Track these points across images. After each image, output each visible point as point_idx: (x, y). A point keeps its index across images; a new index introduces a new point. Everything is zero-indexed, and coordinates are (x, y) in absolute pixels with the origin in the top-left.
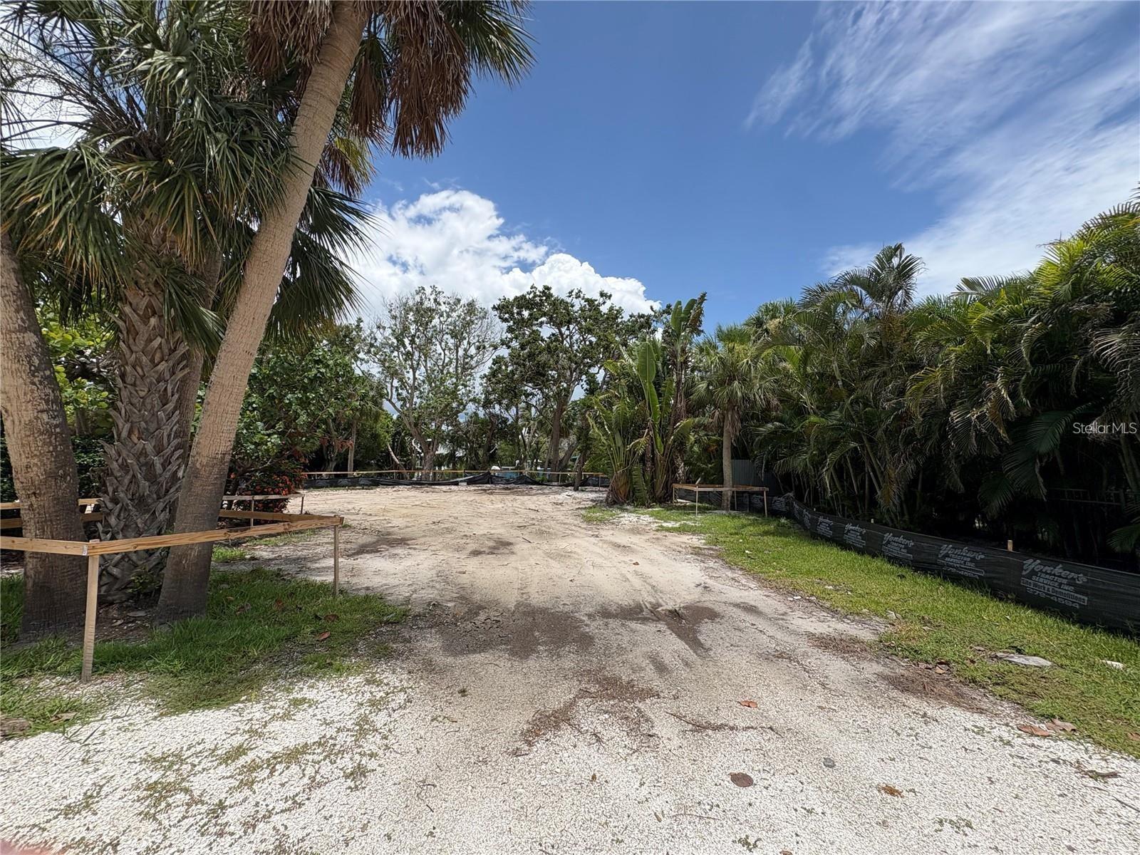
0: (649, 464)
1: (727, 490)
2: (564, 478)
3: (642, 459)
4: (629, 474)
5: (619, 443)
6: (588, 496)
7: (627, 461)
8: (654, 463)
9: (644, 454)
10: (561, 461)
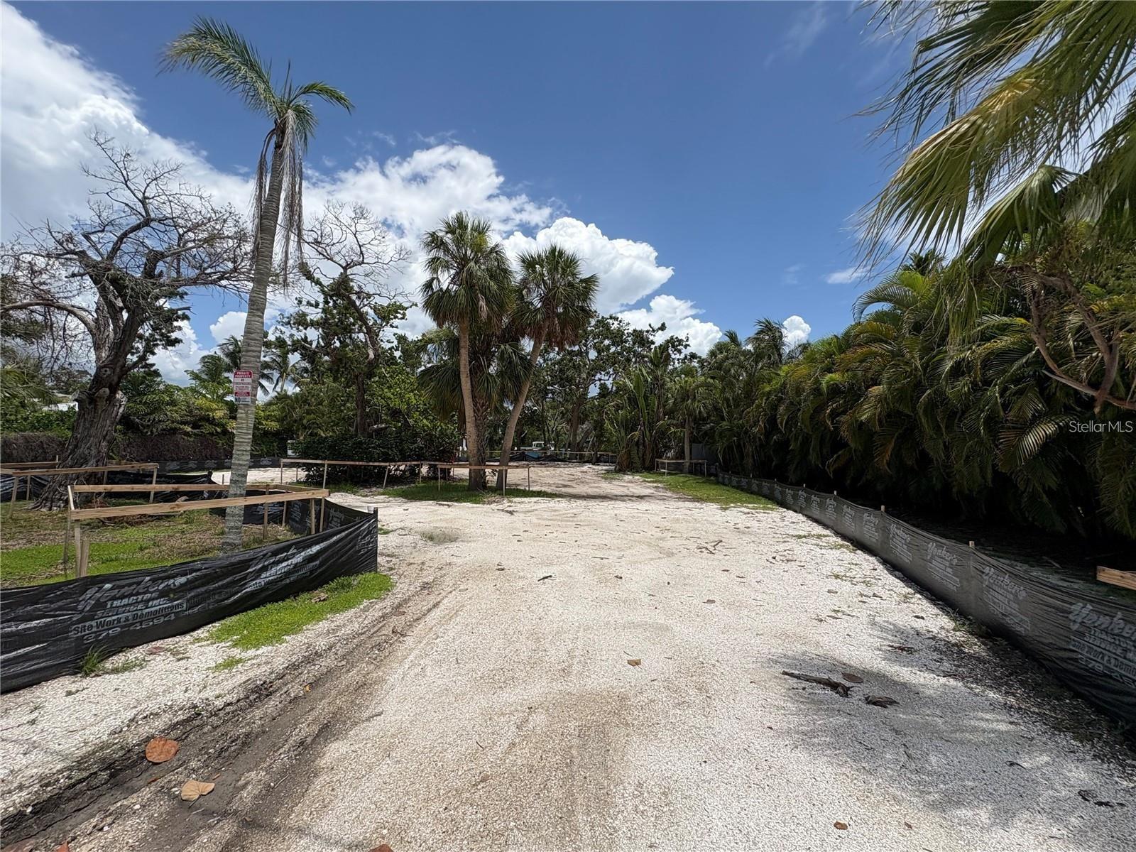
0: (641, 447)
1: (686, 462)
2: (582, 457)
3: (637, 444)
4: (629, 453)
5: (623, 434)
6: (602, 468)
7: (628, 445)
8: (644, 446)
9: (638, 441)
10: (579, 443)
